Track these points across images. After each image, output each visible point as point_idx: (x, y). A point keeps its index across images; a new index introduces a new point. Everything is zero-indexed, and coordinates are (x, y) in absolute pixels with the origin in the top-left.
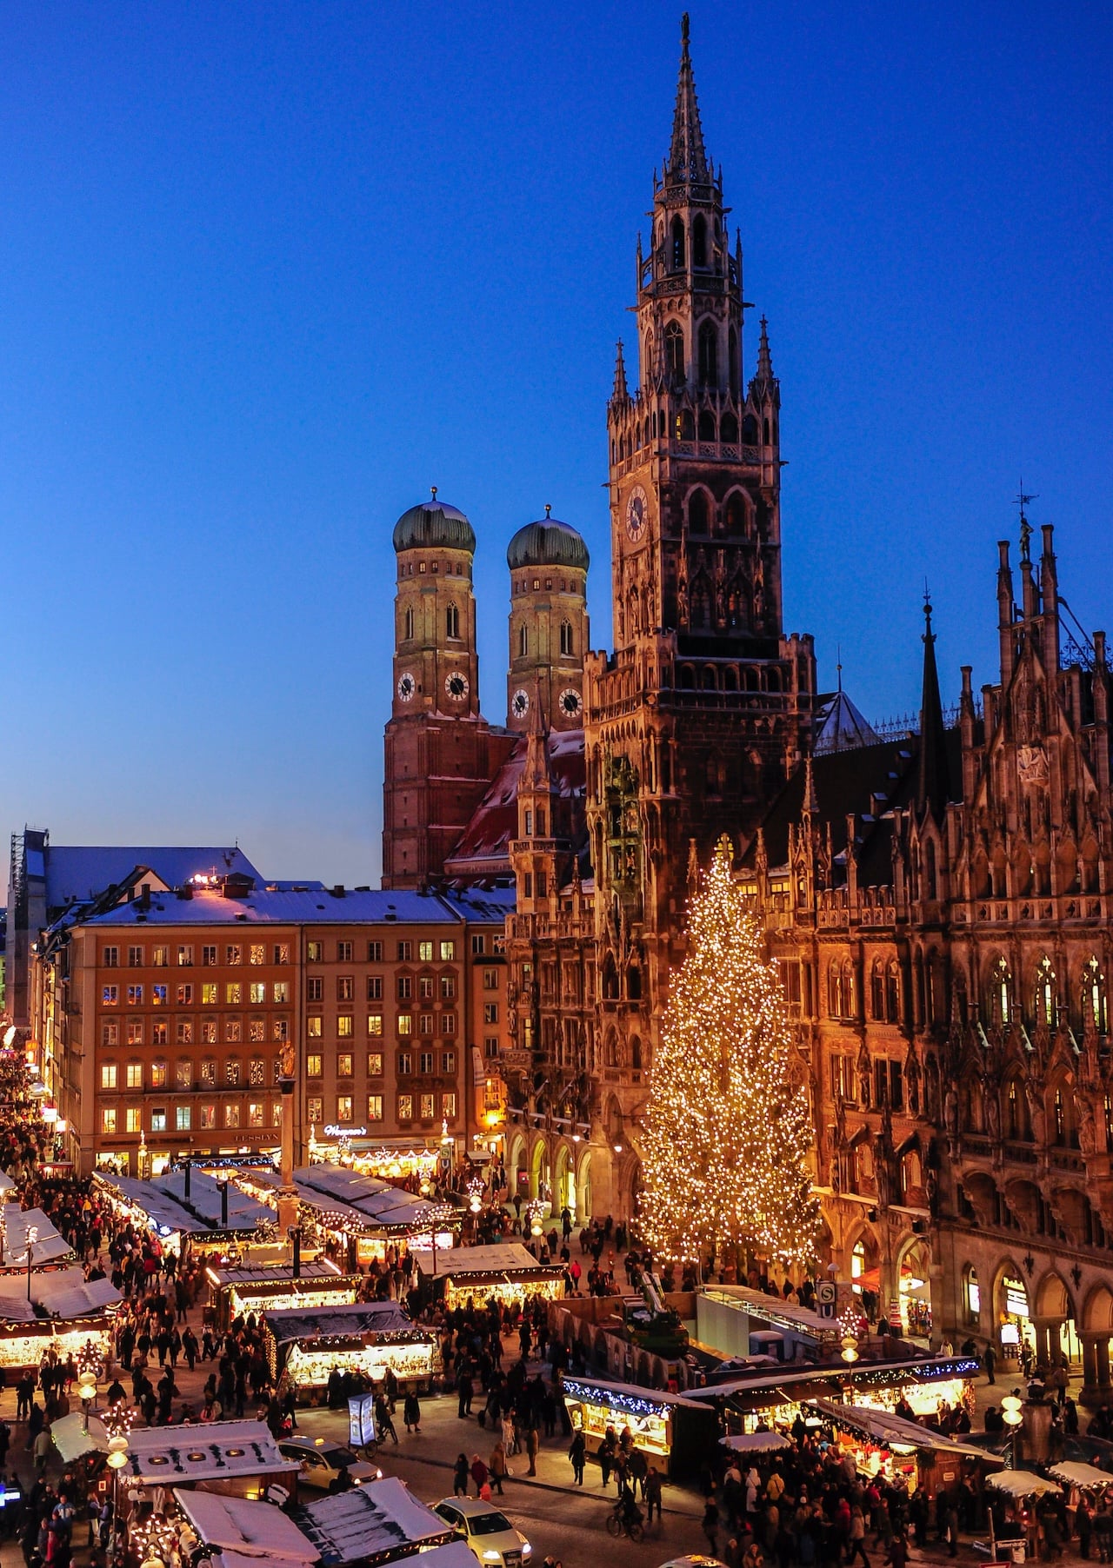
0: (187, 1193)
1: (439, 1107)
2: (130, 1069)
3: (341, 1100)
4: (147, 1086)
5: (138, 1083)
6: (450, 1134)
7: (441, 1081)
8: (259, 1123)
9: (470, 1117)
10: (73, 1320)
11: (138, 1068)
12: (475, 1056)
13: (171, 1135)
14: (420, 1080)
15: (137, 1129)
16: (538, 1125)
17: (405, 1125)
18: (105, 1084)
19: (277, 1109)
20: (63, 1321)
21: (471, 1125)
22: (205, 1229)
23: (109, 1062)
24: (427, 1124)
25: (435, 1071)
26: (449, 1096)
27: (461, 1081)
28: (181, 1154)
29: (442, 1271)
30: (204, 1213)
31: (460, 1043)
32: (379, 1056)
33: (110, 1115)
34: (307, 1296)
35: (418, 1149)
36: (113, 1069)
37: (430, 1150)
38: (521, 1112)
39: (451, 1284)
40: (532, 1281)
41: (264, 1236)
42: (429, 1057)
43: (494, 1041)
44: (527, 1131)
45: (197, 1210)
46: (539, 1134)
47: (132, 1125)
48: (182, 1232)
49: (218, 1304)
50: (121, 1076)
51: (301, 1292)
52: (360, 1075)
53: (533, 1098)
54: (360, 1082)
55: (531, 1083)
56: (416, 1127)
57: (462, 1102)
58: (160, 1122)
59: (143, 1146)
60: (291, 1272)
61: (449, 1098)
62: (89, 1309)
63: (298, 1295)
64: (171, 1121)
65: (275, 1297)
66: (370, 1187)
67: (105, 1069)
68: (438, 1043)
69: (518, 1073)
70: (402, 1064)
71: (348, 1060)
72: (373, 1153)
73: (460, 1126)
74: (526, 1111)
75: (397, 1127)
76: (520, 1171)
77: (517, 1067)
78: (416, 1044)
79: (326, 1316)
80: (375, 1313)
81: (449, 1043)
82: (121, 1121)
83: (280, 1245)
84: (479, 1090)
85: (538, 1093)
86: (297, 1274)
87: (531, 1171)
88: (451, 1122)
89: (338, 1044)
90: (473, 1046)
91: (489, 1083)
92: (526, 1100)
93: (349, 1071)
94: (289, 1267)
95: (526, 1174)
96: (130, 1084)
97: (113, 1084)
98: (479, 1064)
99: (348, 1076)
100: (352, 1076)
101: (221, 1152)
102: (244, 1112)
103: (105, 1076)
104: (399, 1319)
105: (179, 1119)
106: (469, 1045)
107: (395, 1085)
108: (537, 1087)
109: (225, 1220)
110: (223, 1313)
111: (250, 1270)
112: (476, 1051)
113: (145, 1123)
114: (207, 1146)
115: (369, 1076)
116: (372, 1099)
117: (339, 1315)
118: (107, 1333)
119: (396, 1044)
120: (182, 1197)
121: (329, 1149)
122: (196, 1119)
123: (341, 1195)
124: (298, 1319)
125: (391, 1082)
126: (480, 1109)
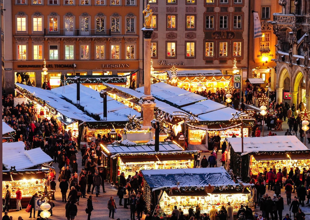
0: (78, 98)
1: (231, 50)
2: (35, 20)
3: (169, 44)
4: (46, 31)
5: (40, 29)
6: (239, 68)
7: (233, 34)
8: (118, 57)
9: (250, 57)
10: (24, 172)
11: (40, 20)
12: (255, 18)
13: (62, 62)
14: (219, 33)
15: (40, 58)
16: (299, 62)
17: (209, 61)
18: (19, 29)
19: (128, 49)
20: (17, 172)
21: (251, 62)
22: (93, 120)
23: (21, 15)
24: (223, 61)
25: (229, 27)
26: (237, 43)
27: (245, 33)
28: (68, 74)
29: (247, 151)
30: (91, 111)
31: (245, 9)
32: (193, 17)
33: (23, 48)
34: (165, 162)
35: (218, 76)
36: (24, 19)
37: (225, 76)
38: (288, 54)
39: (253, 158)
40: (304, 158)
41: (134, 126)
42: (225, 18)
43: (268, 9)
44: (291, 66)
45: (85, 109)
46: (299, 68)
47: (37, 55)
48: (80, 122)
49: (109, 166)
50: (30, 24)
51: (161, 160)
52: (181, 29)
53: (295, 45)
54: (181, 33)
55: (294, 36)
56: (216, 62)
57: (246, 47)
58: (54, 54)
59: (45, 69)
60: (153, 148)
61: (237, 45)
62: (32, 165)
63: (159, 162)
64: (62, 54)
65: (144, 163)
66: (192, 98)
67: (19, 19)
68: (231, 9)
69: (285, 29)
70: (208, 22)
71: (173, 19)
72: (189, 77)
73: (244, 62)
74: (291, 54)
75: (204, 62)
76: (284, 91)
77: (285, 25)
78: (217, 10)
79: (180, 175)
80: (210, 174)
81: (238, 9)
82: (30, 52)
83: (145, 132)
84: (257, 40)
85: (299, 42)
86: (157, 149)
87: (292, 91)
88: (239, 60)
89: (167, 8)
90: (253, 11)
91: (263, 36)
92: (291, 47)
93: (174, 26)
94: (151, 145)
95: (288, 93)
96: (35, 29)
97: (24, 29)
98: (257, 23)
99: (173, 29)
100: (176, 29)
101: (94, 74)
102: (108, 50)
103: (19, 24)
104: (225, 178)
105: (67, 53)
106: (251, 11)
107: (203, 35)
108: (298, 38)
109: (105, 115)
110: (112, 171)
111: (127, 146)
112: (256, 15)
113: (46, 54)
114: (85, 70)
115: (186, 29)
116: (188, 44)
117: (187, 174)
118: (45, 180)
119: (204, 9)
120: (75, 101)
121: (161, 75)
122: (77, 53)
123: (174, 103)
124: (163, 176)
125: (200, 33)
126: (257, 52)
